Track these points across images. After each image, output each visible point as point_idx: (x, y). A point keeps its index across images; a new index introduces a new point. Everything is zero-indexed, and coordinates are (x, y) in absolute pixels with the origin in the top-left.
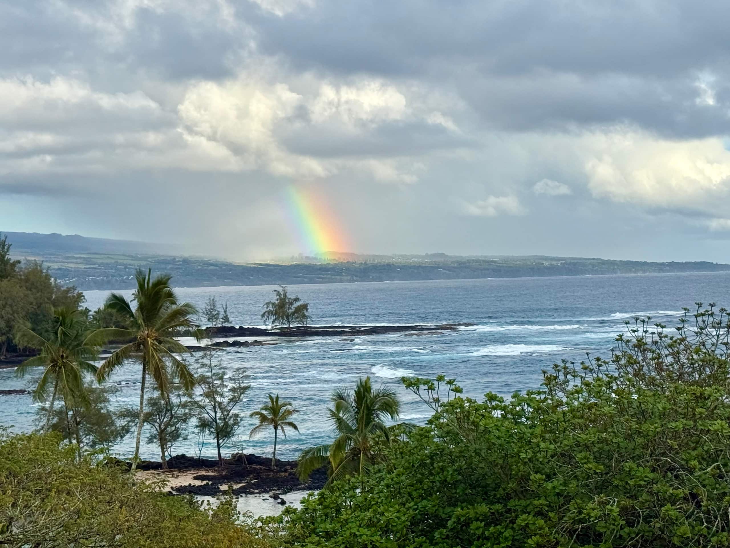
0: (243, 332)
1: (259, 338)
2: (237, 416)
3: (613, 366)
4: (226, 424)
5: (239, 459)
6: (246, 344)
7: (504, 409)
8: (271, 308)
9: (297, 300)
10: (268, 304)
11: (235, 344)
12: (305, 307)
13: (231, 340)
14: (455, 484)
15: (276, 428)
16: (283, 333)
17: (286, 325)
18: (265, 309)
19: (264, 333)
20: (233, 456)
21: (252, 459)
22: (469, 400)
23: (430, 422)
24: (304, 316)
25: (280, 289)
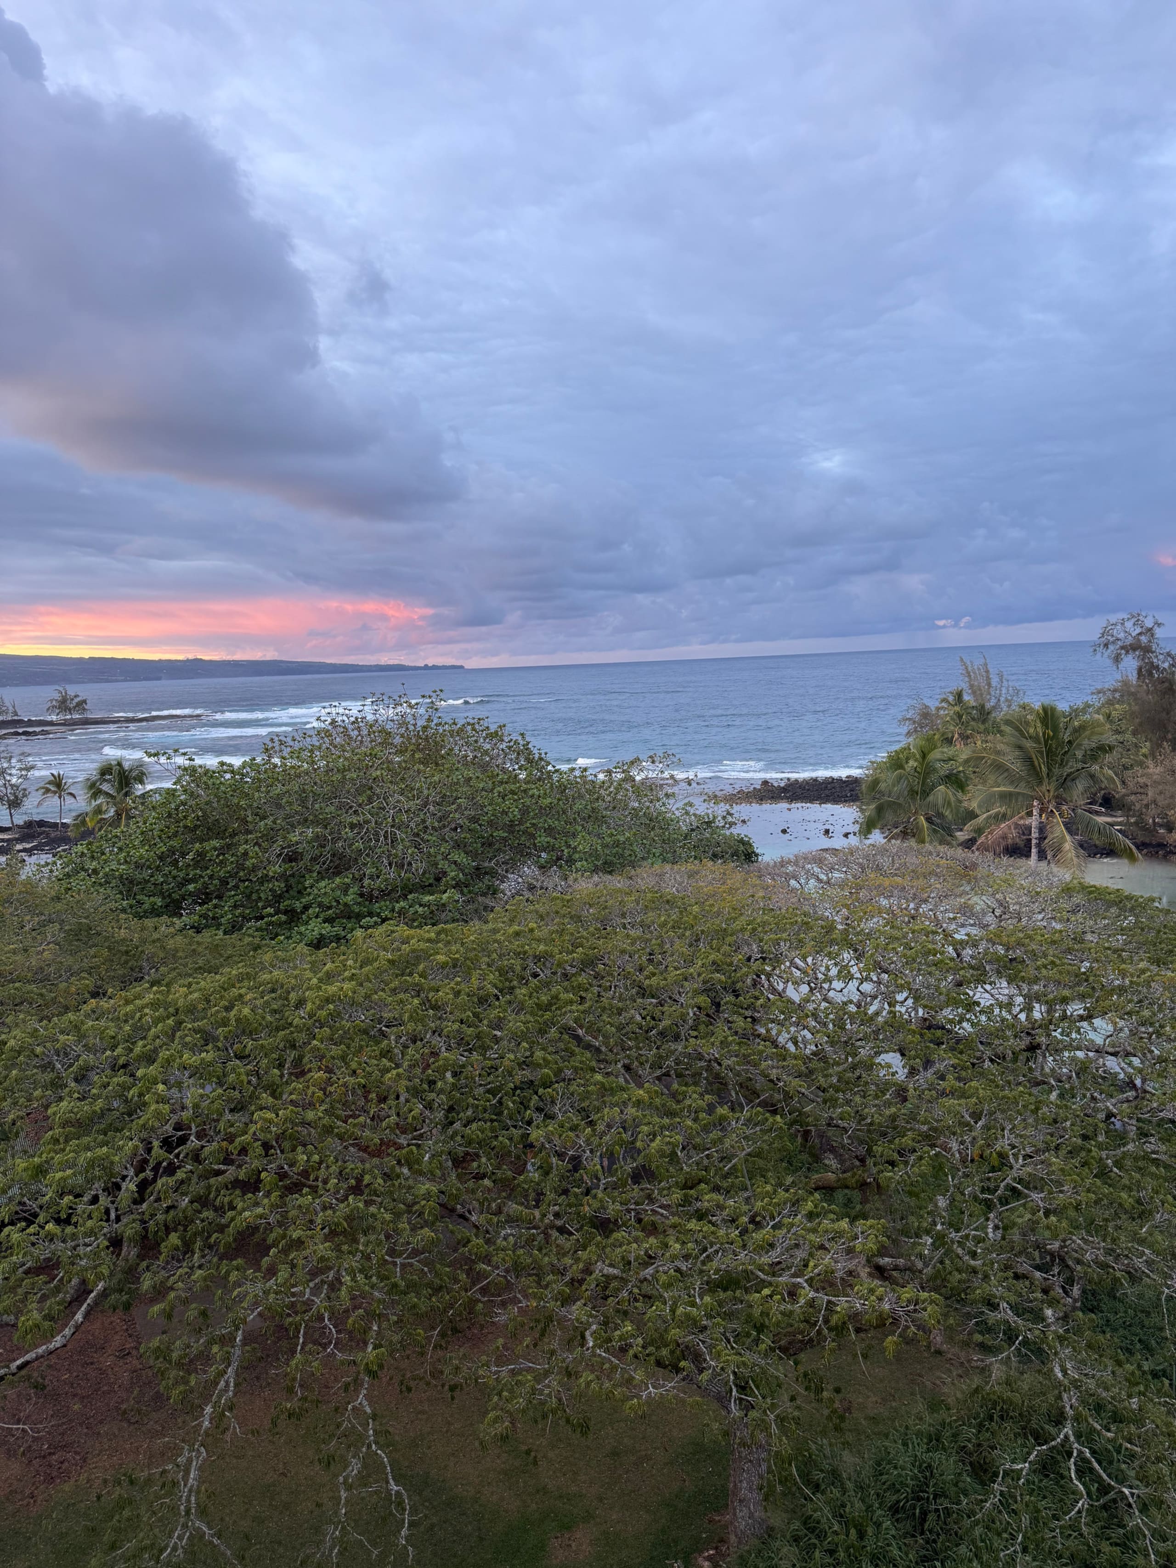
0: (30, 723)
1: (45, 728)
2: (25, 790)
3: (315, 739)
4: (16, 797)
5: (29, 824)
6: (35, 733)
7: (232, 772)
8: (54, 703)
9: (77, 696)
10: (51, 701)
11: (25, 733)
12: (85, 702)
13: (20, 730)
14: (196, 827)
15: (60, 797)
16: (65, 723)
17: (68, 717)
18: (49, 704)
19: (51, 723)
20: (25, 823)
21: (41, 823)
22: (200, 766)
23: (175, 784)
24: (84, 709)
25: (61, 689)
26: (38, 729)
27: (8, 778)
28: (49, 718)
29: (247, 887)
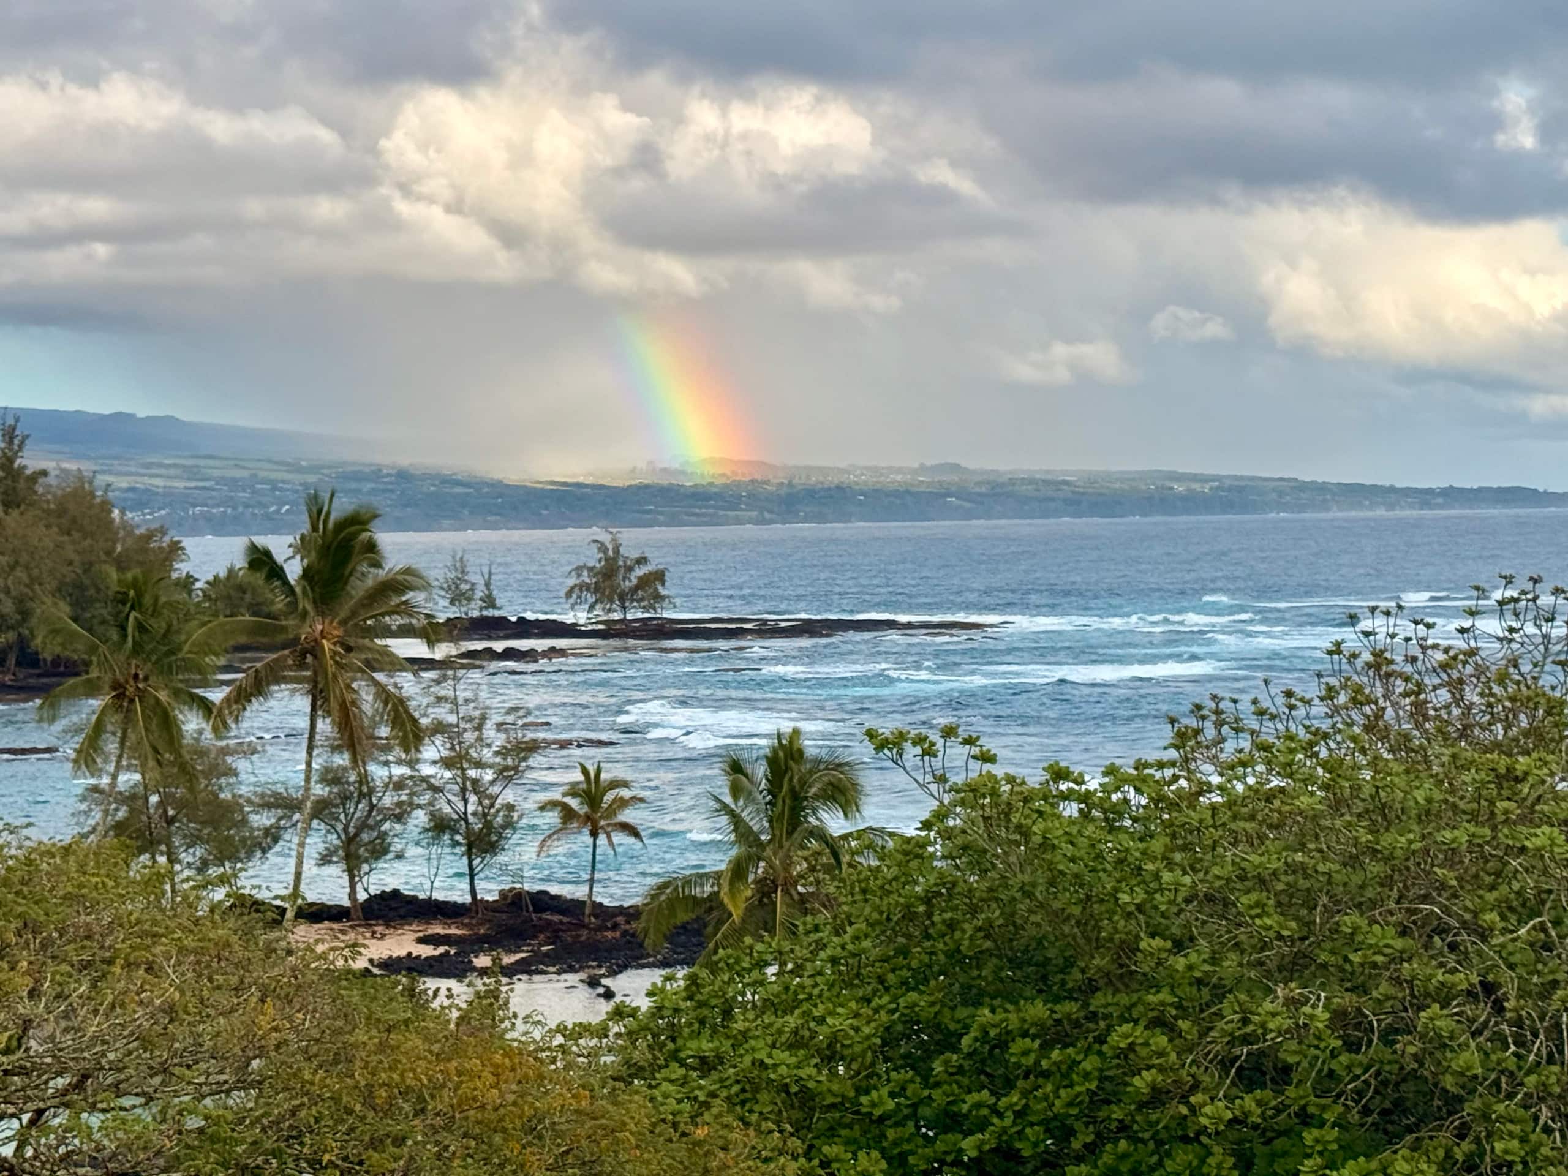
0: (524, 628)
2: (511, 807)
4: (488, 825)
5: (514, 900)
6: (530, 656)
7: (1084, 798)
8: (586, 578)
9: (642, 561)
10: (579, 570)
11: (509, 654)
12: (659, 576)
13: (499, 646)
14: (979, 959)
15: (594, 834)
16: (611, 631)
17: (616, 616)
18: (572, 581)
19: (570, 631)
20: (503, 894)
21: (542, 901)
22: (1011, 779)
23: (926, 825)
24: (658, 598)
25: (605, 538)
26: (541, 644)
27: (472, 773)
28: (568, 618)
29: (1124, 1156)
